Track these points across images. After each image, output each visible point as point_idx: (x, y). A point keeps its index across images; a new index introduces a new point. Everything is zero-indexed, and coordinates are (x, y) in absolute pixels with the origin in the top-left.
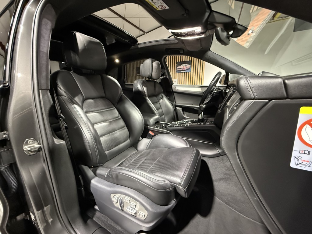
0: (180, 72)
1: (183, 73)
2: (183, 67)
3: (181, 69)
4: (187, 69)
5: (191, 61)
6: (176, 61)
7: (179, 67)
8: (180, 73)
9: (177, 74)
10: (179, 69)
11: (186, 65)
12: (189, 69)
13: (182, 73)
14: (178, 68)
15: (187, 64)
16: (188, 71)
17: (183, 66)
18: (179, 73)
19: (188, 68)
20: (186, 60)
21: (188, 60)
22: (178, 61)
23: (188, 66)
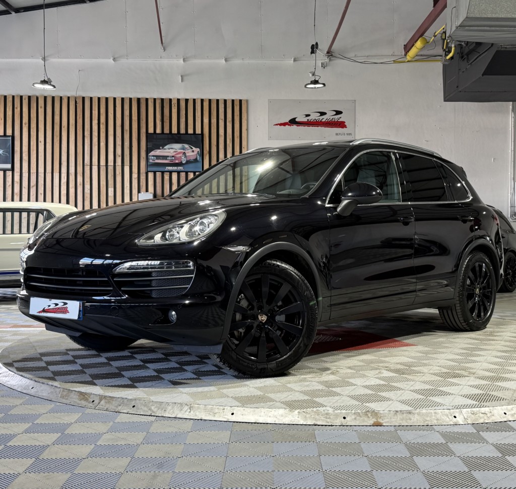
0: (162, 169)
1: (175, 176)
2: (174, 154)
3: (165, 157)
4: (188, 162)
5: (202, 134)
6: (143, 130)
7: (158, 152)
8: (163, 173)
9: (151, 175)
10: (158, 157)
11: (184, 149)
12: (196, 160)
13: (171, 172)
14: (152, 153)
15: (186, 146)
16: (190, 167)
17: (172, 150)
18: (159, 175)
19: (192, 158)
20: (183, 131)
21: (190, 131)
22: (151, 130)
23: (192, 152)
